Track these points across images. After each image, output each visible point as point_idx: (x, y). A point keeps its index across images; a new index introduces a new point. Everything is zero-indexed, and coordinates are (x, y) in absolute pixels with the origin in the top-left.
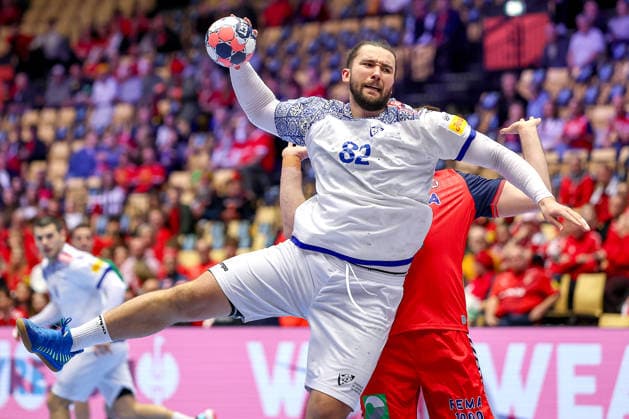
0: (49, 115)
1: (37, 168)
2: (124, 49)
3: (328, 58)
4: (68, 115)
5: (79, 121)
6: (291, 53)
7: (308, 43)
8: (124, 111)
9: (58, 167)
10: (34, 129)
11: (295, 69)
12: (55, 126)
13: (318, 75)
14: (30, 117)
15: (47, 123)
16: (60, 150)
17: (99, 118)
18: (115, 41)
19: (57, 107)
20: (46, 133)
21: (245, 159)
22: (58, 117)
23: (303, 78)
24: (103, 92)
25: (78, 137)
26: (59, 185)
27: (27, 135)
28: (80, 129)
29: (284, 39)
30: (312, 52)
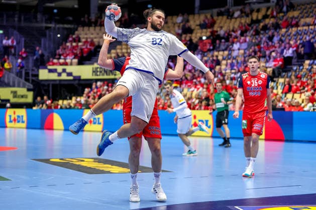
0: (221, 53)
1: (218, 67)
2: (242, 35)
3: (299, 37)
4: (226, 53)
5: (229, 54)
6: (289, 35)
7: (293, 33)
8: (242, 51)
9: (223, 67)
10: (217, 56)
11: (290, 40)
12: (223, 56)
13: (296, 42)
14: (216, 53)
15: (220, 55)
16: (224, 62)
17: (235, 54)
18: (239, 32)
19: (223, 50)
20: (220, 58)
21: (275, 65)
22: (224, 53)
23: (292, 42)
24: (236, 46)
25: (229, 59)
26: (223, 72)
27: (215, 58)
28: (230, 57)
29: (286, 32)
30: (295, 35)
